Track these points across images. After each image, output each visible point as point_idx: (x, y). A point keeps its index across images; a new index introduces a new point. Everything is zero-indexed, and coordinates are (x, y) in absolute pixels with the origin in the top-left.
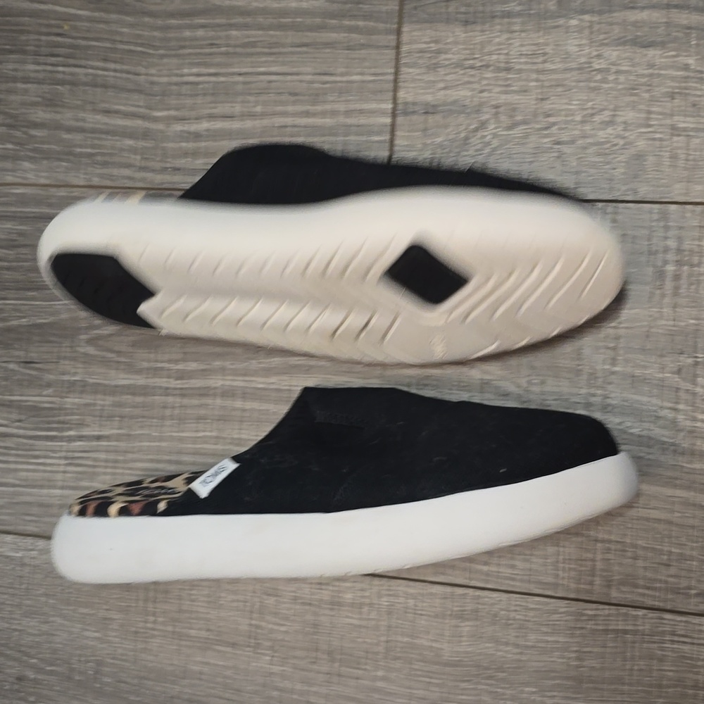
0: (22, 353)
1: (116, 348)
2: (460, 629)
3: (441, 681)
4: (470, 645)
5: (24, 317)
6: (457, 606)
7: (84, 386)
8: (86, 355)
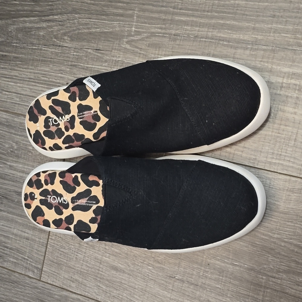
0: (95, 45)
1: (140, 47)
2: (290, 197)
3: (277, 220)
4: (295, 205)
5: (98, 28)
6: (291, 186)
7: (122, 63)
8: (125, 48)
